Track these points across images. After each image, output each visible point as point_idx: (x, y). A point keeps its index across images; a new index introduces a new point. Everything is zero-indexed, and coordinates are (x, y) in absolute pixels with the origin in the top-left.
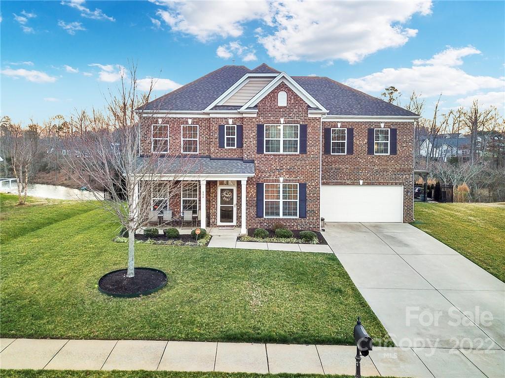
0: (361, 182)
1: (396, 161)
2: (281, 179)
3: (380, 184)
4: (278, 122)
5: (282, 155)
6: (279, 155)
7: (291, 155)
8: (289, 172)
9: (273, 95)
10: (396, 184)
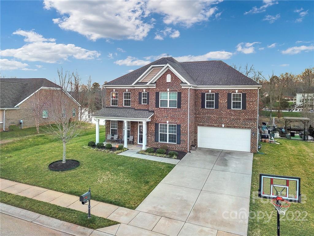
0: (223, 125)
1: (246, 114)
2: (168, 122)
3: (235, 127)
4: (166, 91)
5: (168, 109)
6: (166, 109)
7: (173, 109)
8: (172, 118)
9: (164, 76)
10: (245, 128)
